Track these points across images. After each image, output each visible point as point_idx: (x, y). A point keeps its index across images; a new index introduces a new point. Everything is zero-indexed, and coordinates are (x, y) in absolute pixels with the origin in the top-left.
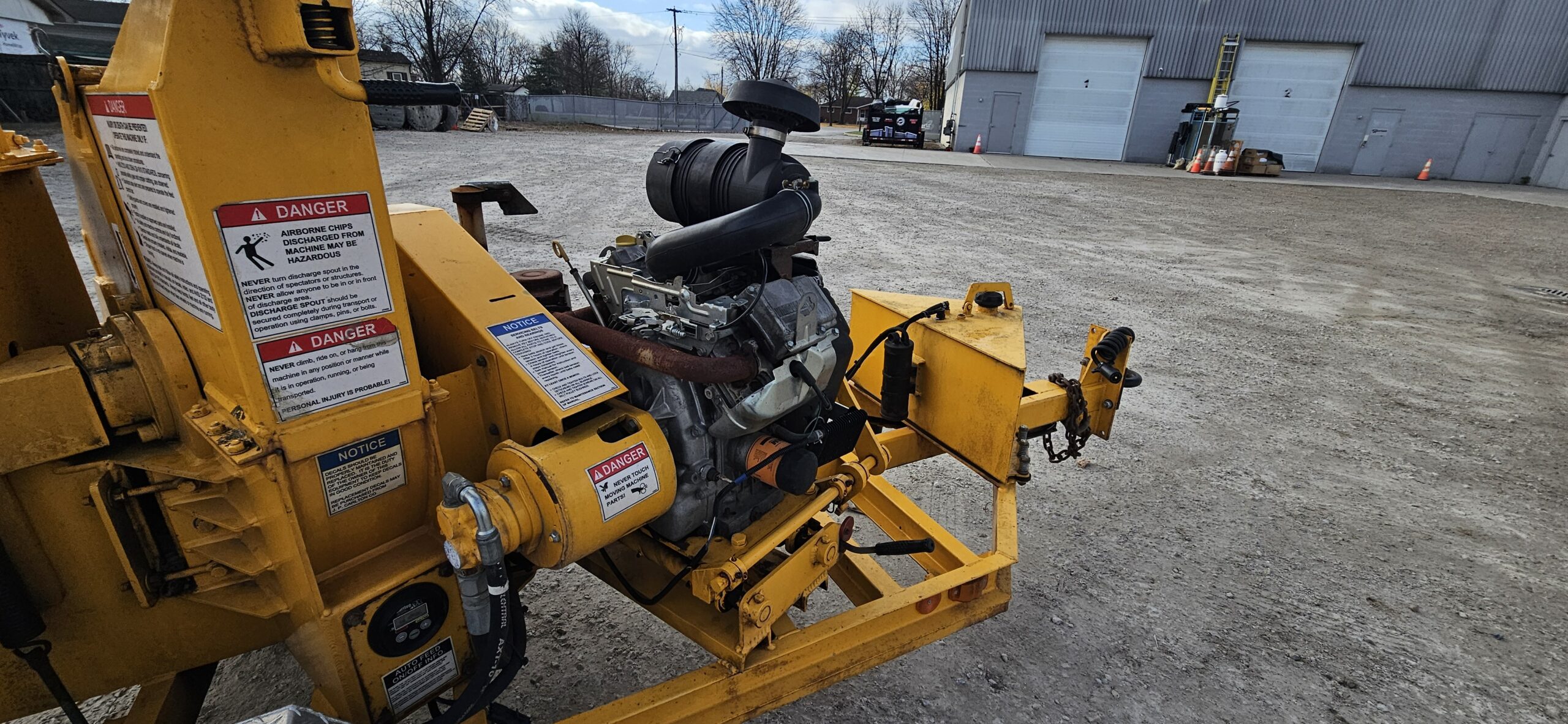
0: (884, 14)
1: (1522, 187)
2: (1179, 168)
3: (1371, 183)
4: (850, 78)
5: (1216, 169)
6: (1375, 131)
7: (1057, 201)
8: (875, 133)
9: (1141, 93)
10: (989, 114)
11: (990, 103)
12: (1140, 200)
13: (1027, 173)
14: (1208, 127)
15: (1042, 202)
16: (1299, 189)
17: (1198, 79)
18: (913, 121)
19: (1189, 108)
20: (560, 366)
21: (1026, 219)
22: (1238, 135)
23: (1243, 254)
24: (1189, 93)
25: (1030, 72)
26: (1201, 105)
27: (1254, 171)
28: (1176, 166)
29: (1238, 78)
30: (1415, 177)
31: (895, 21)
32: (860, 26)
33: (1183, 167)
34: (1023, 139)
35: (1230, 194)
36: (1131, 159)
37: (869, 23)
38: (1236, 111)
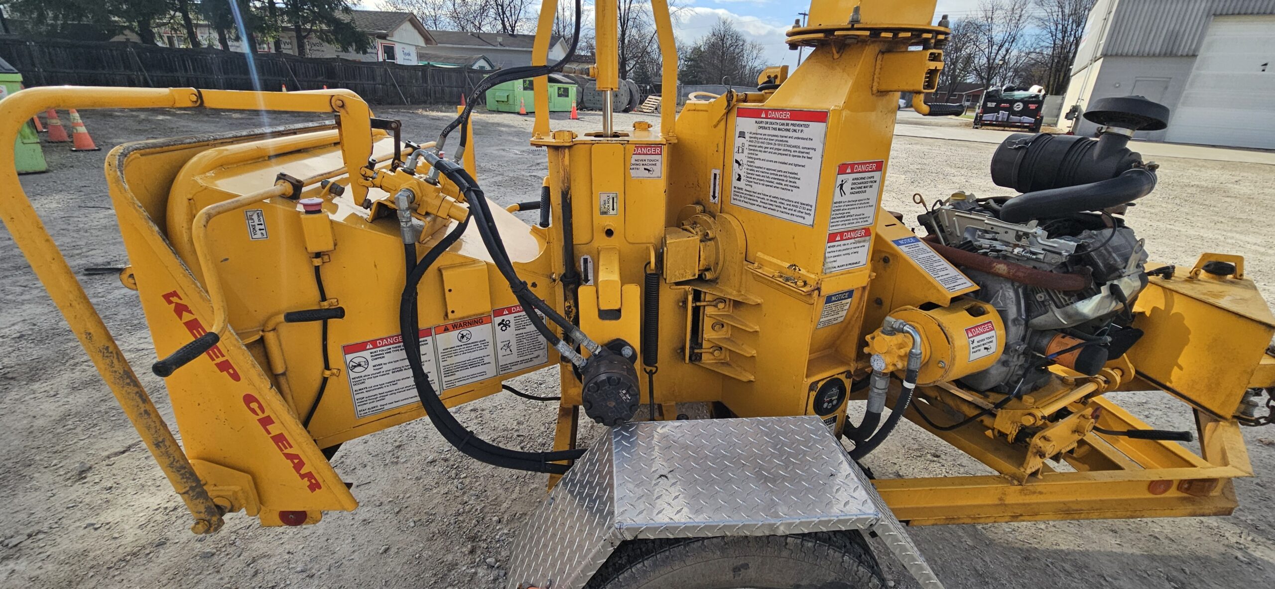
4: (960, 65)
8: (988, 117)
11: (1129, 89)
13: (1169, 160)
18: (1033, 107)
20: (938, 268)
21: (1170, 206)
25: (1188, 56)
37: (990, 14)
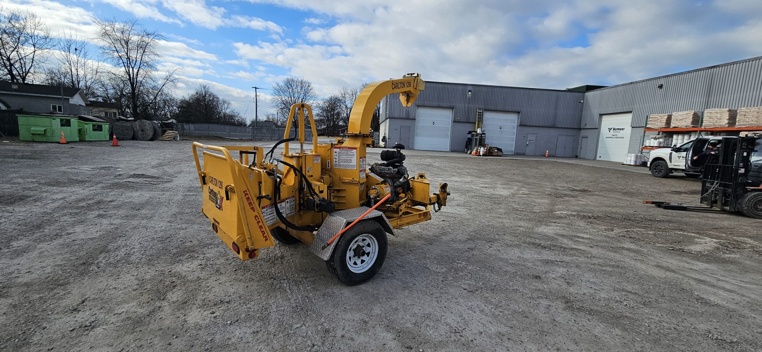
0: (350, 93)
1: (576, 159)
2: (469, 154)
3: (530, 158)
5: (481, 154)
6: (530, 141)
7: (429, 166)
9: (453, 127)
10: (399, 134)
11: (399, 130)
12: (456, 165)
13: (416, 156)
14: (476, 139)
15: (424, 166)
16: (508, 160)
17: (471, 123)
19: (470, 133)
20: (376, 177)
22: (487, 142)
23: (488, 180)
24: (469, 127)
25: (413, 119)
26: (473, 132)
27: (494, 154)
28: (468, 153)
29: (484, 122)
30: (544, 156)
31: (355, 95)
32: (339, 96)
33: (470, 153)
34: (413, 143)
35: (486, 162)
36: (453, 151)
38: (485, 134)
